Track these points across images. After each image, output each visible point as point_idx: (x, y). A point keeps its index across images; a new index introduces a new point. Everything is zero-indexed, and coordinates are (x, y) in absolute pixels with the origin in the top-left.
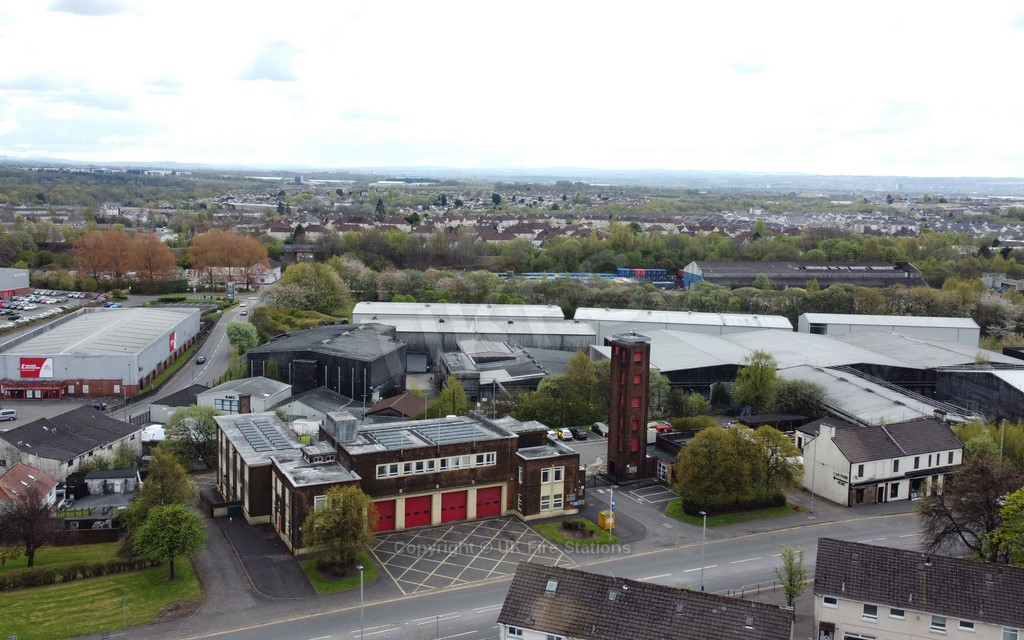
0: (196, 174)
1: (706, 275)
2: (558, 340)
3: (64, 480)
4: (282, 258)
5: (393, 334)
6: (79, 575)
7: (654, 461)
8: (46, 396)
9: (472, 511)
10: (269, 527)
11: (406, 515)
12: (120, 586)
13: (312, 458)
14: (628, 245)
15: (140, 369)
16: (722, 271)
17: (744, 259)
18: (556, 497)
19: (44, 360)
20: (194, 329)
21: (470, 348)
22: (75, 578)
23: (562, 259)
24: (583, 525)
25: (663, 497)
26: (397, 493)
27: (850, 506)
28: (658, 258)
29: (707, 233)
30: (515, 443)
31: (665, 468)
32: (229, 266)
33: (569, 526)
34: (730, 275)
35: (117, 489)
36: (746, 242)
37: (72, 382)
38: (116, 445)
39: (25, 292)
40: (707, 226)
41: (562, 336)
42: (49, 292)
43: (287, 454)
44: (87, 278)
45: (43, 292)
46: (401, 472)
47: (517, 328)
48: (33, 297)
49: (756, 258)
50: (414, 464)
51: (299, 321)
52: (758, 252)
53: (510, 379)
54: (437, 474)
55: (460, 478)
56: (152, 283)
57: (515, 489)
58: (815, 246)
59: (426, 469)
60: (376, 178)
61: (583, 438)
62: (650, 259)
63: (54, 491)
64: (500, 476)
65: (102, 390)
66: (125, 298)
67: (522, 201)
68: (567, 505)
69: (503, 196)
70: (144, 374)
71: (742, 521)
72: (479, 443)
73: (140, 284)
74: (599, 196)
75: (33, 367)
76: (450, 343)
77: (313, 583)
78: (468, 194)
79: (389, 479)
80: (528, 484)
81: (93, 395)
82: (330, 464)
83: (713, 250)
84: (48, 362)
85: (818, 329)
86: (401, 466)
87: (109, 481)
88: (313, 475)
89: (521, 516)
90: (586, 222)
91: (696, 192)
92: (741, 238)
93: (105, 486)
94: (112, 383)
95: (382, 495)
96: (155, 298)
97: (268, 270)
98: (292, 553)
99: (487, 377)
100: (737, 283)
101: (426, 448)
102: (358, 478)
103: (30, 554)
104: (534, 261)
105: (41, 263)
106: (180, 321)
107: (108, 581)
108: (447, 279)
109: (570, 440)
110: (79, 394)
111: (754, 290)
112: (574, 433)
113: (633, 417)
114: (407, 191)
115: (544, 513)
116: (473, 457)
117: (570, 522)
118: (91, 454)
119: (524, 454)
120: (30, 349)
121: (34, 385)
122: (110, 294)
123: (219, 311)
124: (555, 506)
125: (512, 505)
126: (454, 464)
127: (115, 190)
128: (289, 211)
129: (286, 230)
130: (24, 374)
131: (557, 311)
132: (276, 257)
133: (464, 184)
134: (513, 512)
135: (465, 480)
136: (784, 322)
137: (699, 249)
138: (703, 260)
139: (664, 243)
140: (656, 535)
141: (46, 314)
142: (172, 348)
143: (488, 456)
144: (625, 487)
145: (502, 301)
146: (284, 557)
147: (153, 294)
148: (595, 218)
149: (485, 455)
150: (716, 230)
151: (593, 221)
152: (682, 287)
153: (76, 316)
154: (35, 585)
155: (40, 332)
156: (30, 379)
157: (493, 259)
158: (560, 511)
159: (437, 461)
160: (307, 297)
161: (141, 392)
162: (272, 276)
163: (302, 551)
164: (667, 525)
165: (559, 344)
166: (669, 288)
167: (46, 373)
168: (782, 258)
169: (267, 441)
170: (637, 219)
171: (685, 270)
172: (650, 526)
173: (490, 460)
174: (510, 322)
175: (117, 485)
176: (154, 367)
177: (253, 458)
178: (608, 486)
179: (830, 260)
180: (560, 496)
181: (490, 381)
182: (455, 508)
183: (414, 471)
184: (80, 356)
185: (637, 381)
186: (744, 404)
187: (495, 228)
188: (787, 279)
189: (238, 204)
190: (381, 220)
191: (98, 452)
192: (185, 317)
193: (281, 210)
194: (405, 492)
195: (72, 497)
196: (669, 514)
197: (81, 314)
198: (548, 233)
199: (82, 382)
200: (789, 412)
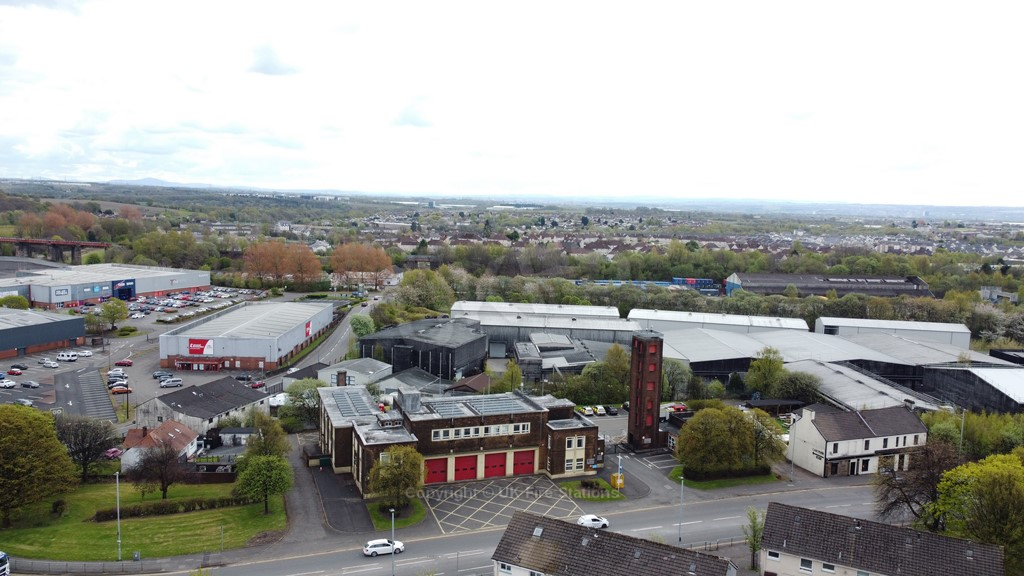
0: (352, 199)
1: (744, 284)
2: (611, 335)
3: (205, 434)
4: (405, 265)
5: (477, 326)
6: (198, 507)
7: (666, 435)
8: (207, 368)
9: (510, 469)
10: (350, 475)
11: (456, 470)
12: (226, 517)
13: (383, 423)
14: (682, 259)
15: (279, 350)
16: (758, 281)
17: (779, 271)
18: (578, 460)
19: (206, 341)
20: (328, 319)
21: (539, 339)
22: (194, 509)
23: (628, 270)
24: (598, 484)
25: (669, 464)
26: (448, 453)
27: (825, 477)
28: (706, 270)
29: (752, 250)
30: (546, 416)
31: (674, 441)
32: (362, 271)
33: (587, 484)
34: (765, 284)
35: (243, 442)
36: (785, 258)
37: (228, 359)
38: (248, 408)
39: (206, 289)
40: (754, 244)
41: (615, 331)
42: (224, 289)
43: (365, 419)
44: (254, 278)
45: (220, 289)
46: (452, 436)
47: (578, 325)
48: (212, 293)
49: (789, 271)
50: (462, 430)
51: (411, 315)
52: (791, 267)
53: (567, 364)
54: (481, 439)
55: (500, 443)
56: (303, 284)
57: (544, 453)
58: (839, 262)
59: (472, 434)
60: (493, 204)
61: (615, 414)
62: (700, 270)
63: (195, 442)
64: (533, 442)
65: (249, 365)
66: (281, 295)
67: (606, 223)
68: (587, 467)
69: (591, 218)
70: (283, 353)
71: (732, 486)
72: (516, 415)
73: (292, 284)
74: (670, 219)
75: (199, 346)
76: (523, 335)
77: (374, 521)
78: (562, 217)
79: (442, 442)
80: (555, 449)
81: (243, 369)
82: (397, 428)
83: (753, 264)
84: (210, 343)
85: (831, 330)
86: (452, 431)
87: (238, 436)
88: (382, 436)
89: (549, 474)
90: (654, 240)
91: (751, 217)
92: (780, 255)
93: (234, 439)
94: (257, 360)
95: (436, 454)
96: (306, 295)
97: (392, 275)
98: (362, 497)
99: (547, 363)
100: (771, 291)
101: (473, 418)
102: (416, 439)
103: (164, 490)
104: (604, 271)
105: (222, 267)
106: (316, 312)
107: (218, 513)
108: (531, 284)
109: (603, 415)
110: (232, 368)
111: (782, 297)
112: (607, 409)
113: (648, 398)
114: (515, 213)
115: (568, 473)
116: (511, 426)
117: (586, 481)
118: (227, 414)
119: (553, 425)
120: (197, 333)
121: (199, 360)
122: (270, 291)
123: (349, 306)
124: (577, 467)
125: (542, 465)
126: (495, 431)
127: (290, 211)
128: (420, 229)
129: (413, 244)
130: (192, 351)
131: (615, 311)
132: (400, 265)
133: (562, 209)
134: (544, 471)
135: (504, 445)
136: (802, 324)
137: (742, 263)
138: (744, 272)
139: (712, 258)
140: (657, 495)
141: (220, 306)
142: (307, 334)
143: (524, 426)
144: (640, 455)
145: (574, 303)
146: (355, 500)
147: (303, 292)
148: (662, 237)
149: (521, 425)
150: (761, 247)
151: (660, 240)
152: (725, 293)
153: (238, 308)
154: (163, 514)
155: (209, 319)
156: (196, 356)
157: (572, 268)
158: (581, 472)
159: (482, 429)
160: (420, 296)
161: (279, 368)
162: (396, 279)
163: (369, 496)
164: (668, 487)
165: (612, 338)
166: (713, 294)
167: (208, 351)
168: (810, 272)
169: (353, 408)
170: (696, 238)
171: (728, 280)
172: (654, 487)
173: (526, 429)
174: (574, 320)
175: (244, 438)
176: (292, 348)
177: (338, 421)
178: (625, 452)
179: (851, 274)
180: (581, 460)
181: (550, 366)
182: (496, 466)
183: (462, 436)
184: (234, 339)
185: (651, 369)
186: (755, 390)
187: (578, 244)
188: (812, 289)
189: (381, 223)
190: (488, 237)
191: (233, 414)
192: (320, 309)
193: (413, 228)
194: (455, 452)
195: (209, 447)
196: (671, 478)
197: (243, 306)
198: (622, 247)
199: (235, 359)
200: (789, 398)
